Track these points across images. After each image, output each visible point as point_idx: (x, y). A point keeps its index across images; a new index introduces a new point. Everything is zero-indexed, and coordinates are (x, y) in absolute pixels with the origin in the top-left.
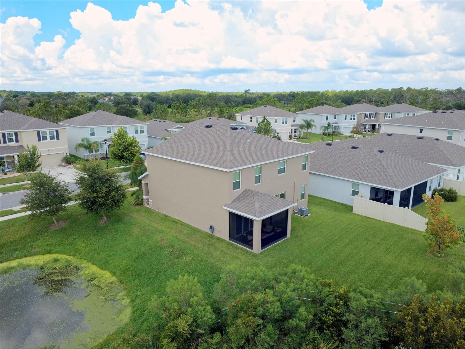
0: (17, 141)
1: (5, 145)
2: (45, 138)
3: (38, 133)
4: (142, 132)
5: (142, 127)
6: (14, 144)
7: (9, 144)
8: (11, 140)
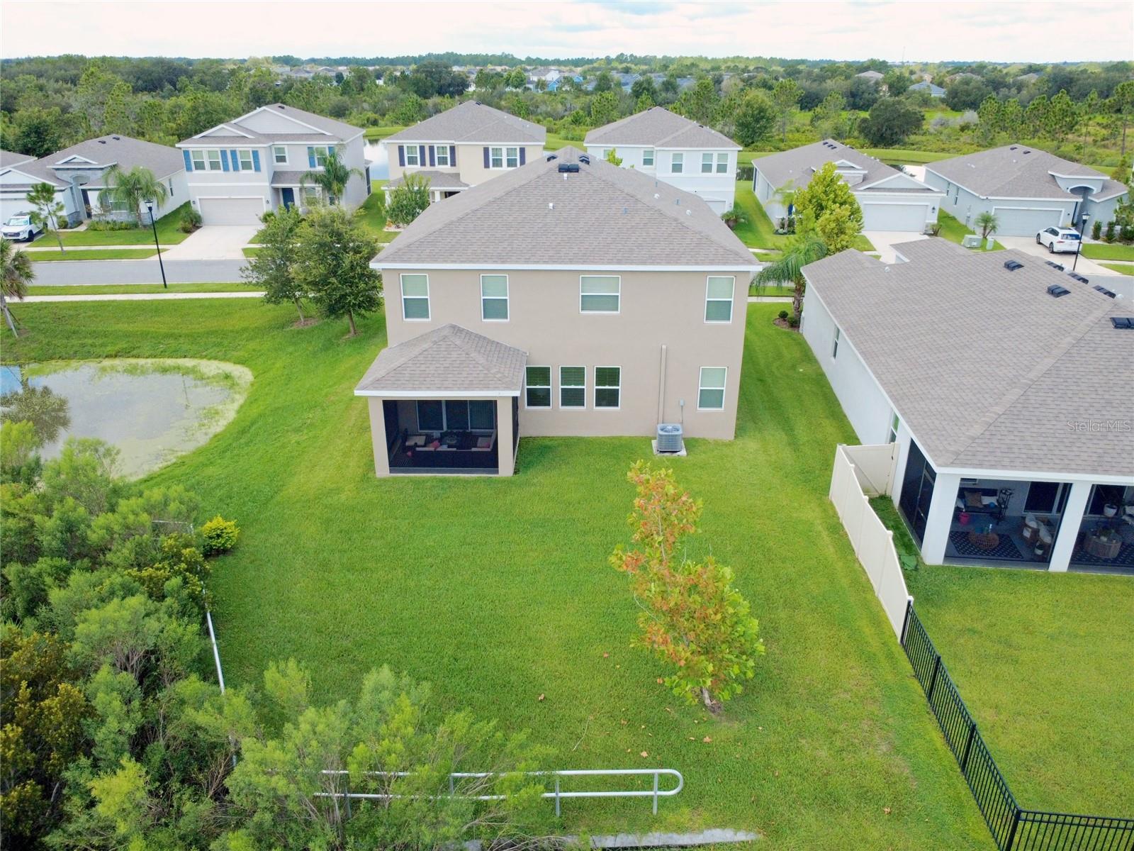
0: (453, 164)
1: (432, 169)
2: (497, 163)
3: (486, 150)
4: (722, 168)
5: (723, 156)
6: (446, 168)
7: (439, 168)
8: (443, 161)
